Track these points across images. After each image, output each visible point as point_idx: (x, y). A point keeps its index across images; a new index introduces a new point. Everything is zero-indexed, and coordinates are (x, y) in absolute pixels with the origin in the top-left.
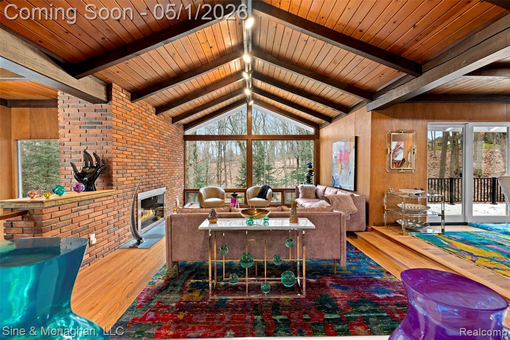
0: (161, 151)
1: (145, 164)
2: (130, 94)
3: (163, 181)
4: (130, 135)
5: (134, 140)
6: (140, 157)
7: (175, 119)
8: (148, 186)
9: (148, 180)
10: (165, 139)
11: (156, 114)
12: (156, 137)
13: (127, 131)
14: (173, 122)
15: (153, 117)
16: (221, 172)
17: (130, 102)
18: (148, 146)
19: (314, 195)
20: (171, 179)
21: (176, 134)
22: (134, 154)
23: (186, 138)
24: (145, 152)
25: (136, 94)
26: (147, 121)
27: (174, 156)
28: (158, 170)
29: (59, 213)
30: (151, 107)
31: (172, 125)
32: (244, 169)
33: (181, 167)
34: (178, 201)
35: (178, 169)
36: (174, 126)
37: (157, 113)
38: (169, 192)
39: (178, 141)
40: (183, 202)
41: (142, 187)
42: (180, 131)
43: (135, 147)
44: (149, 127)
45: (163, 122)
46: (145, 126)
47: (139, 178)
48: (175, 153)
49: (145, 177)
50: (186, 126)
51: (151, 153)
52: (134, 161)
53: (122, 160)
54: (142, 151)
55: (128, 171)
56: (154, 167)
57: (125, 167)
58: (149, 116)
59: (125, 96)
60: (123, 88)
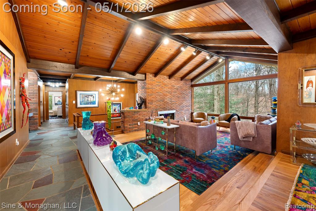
0: (172, 94)
1: (163, 100)
2: (154, 75)
3: (174, 107)
4: (155, 90)
5: (156, 91)
6: (159, 98)
7: (182, 78)
8: (164, 109)
9: (164, 106)
10: (175, 89)
12: (169, 88)
13: (153, 88)
14: (181, 80)
15: (167, 81)
17: (154, 78)
18: (164, 93)
20: (180, 107)
21: (185, 85)
22: (157, 96)
23: (193, 86)
24: (163, 95)
25: (156, 74)
26: (164, 83)
27: (183, 96)
28: (171, 103)
29: (129, 114)
30: (166, 77)
33: (189, 101)
34: (185, 117)
35: (186, 102)
36: (182, 82)
37: (169, 78)
38: (178, 113)
39: (186, 88)
40: (191, 119)
41: (161, 109)
42: (188, 83)
43: (157, 94)
44: (165, 85)
45: (174, 81)
46: (163, 85)
47: (159, 105)
48: (183, 94)
49: (163, 105)
50: (192, 80)
51: (166, 95)
52: (157, 99)
53: (150, 99)
54: (161, 95)
55: (153, 103)
56: (168, 101)
57: (152, 101)
58: (165, 80)
59: (152, 76)
60: (151, 74)
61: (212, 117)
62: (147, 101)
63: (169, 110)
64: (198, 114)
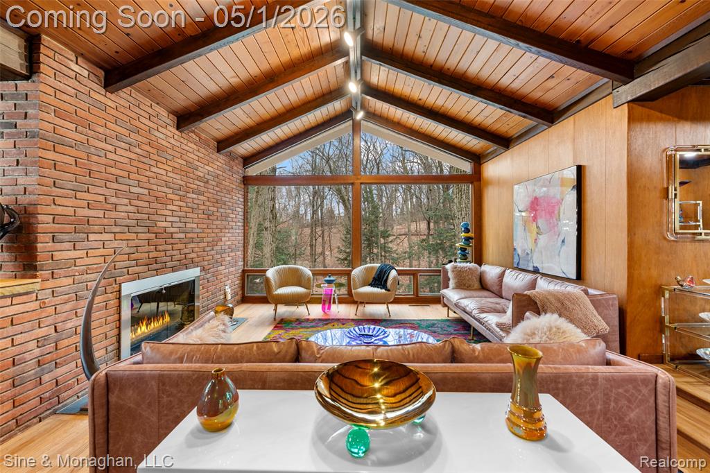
0: (189, 200)
1: (148, 223)
2: (101, 73)
3: (194, 255)
4: (103, 160)
5: (113, 170)
6: (130, 208)
7: (223, 144)
8: (155, 266)
10: (198, 178)
11: (178, 129)
12: (176, 171)
13: (92, 150)
14: (219, 150)
15: (168, 134)
17: (103, 92)
18: (155, 187)
19: (477, 285)
20: (213, 253)
21: (227, 172)
22: (114, 200)
23: (248, 181)
24: (147, 198)
25: (112, 76)
26: (154, 138)
27: (222, 210)
28: (182, 235)
30: (164, 113)
31: (216, 154)
32: (349, 236)
33: (237, 231)
34: (229, 290)
35: (229, 235)
36: (220, 159)
37: (179, 127)
38: (208, 276)
39: (232, 185)
40: (241, 292)
41: (137, 269)
42: (235, 168)
43: (115, 186)
44: (160, 149)
45: (195, 147)
46: (147, 148)
47: (127, 250)
48: (223, 206)
49: (147, 248)
50: (248, 160)
51: (164, 201)
52: (113, 214)
53: (70, 211)
54: (138, 197)
55: (92, 237)
56: (172, 230)
57: (83, 227)
58: (160, 129)
59: (86, 73)
60: (79, 54)
62: (44, 223)
63: (174, 269)
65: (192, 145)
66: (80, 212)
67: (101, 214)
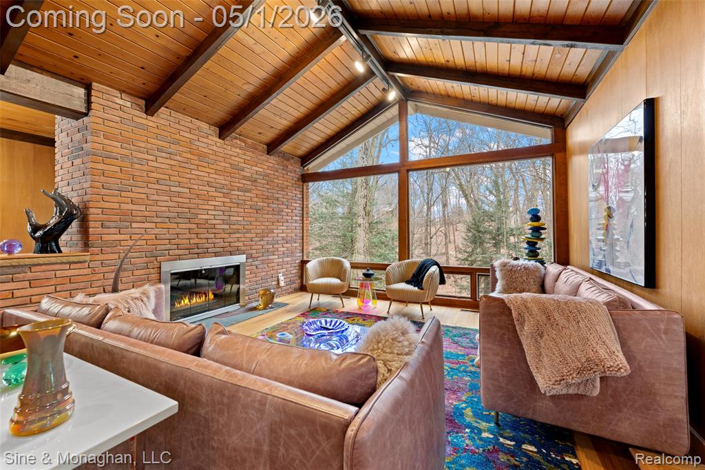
0: (233, 197)
1: (189, 215)
2: (143, 102)
3: (239, 244)
4: (146, 168)
5: (155, 175)
6: (171, 204)
7: (272, 146)
8: (196, 251)
9: (196, 241)
10: (245, 178)
11: (220, 137)
12: (218, 172)
13: (135, 160)
14: (269, 152)
15: (210, 141)
16: (431, 238)
17: (144, 116)
18: (196, 187)
20: (262, 243)
21: (280, 171)
22: (155, 197)
23: (306, 178)
24: (188, 195)
25: (152, 100)
26: (194, 147)
27: (273, 205)
28: (226, 227)
30: (205, 126)
31: (265, 155)
32: (470, 234)
33: (294, 224)
34: (282, 278)
35: (283, 228)
36: (272, 160)
38: (256, 263)
39: (286, 183)
40: (299, 281)
41: (177, 252)
42: (290, 167)
43: (157, 186)
44: (201, 156)
45: (240, 151)
46: (189, 156)
47: (168, 236)
48: (275, 202)
49: (188, 236)
50: (305, 159)
51: (208, 199)
52: (155, 208)
53: (116, 205)
54: (179, 194)
55: (134, 225)
56: (214, 222)
57: (127, 218)
58: (201, 139)
59: (129, 104)
60: (122, 91)
61: (364, 271)
62: (94, 213)
63: (216, 254)
64: (321, 263)
65: (238, 150)
66: (124, 206)
67: (143, 208)
